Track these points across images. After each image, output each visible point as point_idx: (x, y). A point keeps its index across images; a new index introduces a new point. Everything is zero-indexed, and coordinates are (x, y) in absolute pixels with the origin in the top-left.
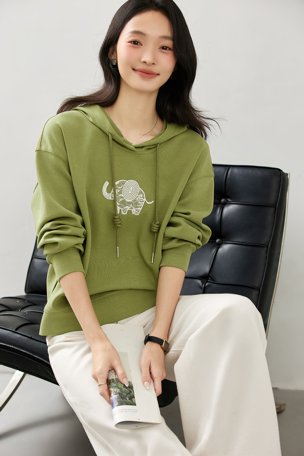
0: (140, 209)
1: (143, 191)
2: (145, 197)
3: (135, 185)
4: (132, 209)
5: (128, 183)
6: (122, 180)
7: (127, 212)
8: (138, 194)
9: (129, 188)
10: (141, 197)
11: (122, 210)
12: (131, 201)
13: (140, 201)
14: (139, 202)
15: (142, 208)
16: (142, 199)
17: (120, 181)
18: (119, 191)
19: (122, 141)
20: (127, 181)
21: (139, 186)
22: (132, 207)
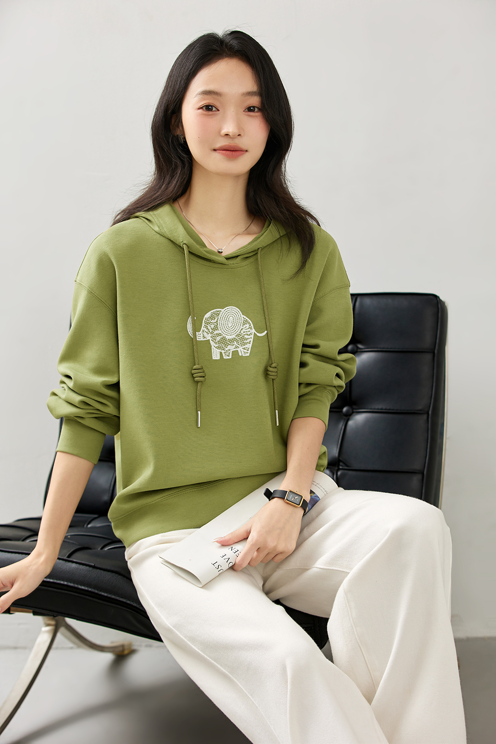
0: (249, 346)
1: (248, 319)
2: (253, 327)
3: (235, 312)
4: (237, 349)
5: (225, 312)
6: (215, 310)
7: (231, 354)
8: (242, 324)
9: (227, 319)
10: (247, 328)
11: (223, 353)
12: (234, 336)
13: (247, 334)
14: (246, 336)
15: (251, 343)
16: (249, 331)
17: (212, 311)
18: (213, 326)
19: (205, 253)
20: (223, 310)
21: (241, 314)
22: (237, 345)
